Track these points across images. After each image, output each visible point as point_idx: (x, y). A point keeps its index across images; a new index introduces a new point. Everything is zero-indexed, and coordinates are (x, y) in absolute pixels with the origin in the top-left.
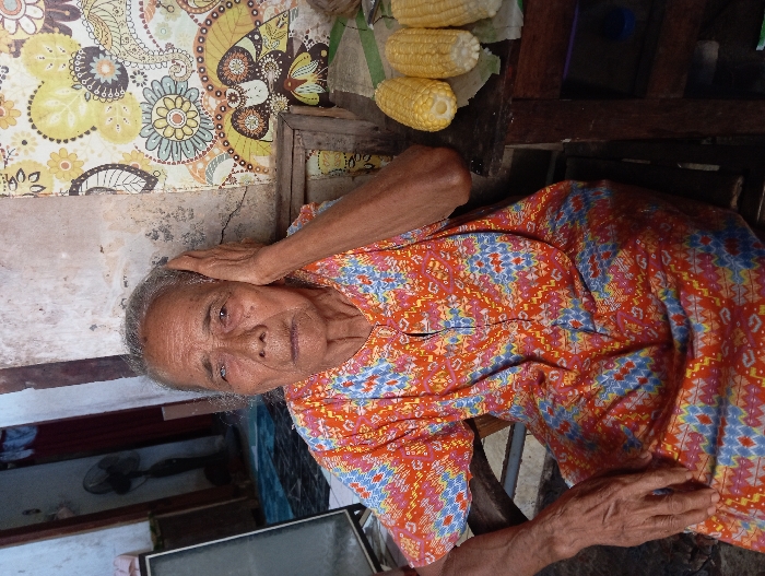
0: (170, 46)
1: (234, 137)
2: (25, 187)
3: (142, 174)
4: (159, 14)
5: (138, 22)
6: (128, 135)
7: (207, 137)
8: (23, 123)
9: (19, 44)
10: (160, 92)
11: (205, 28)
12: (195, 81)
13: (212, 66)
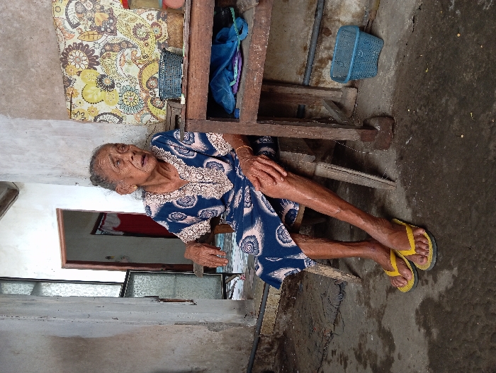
0: (129, 76)
1: (151, 106)
2: (80, 117)
3: (118, 117)
4: (126, 65)
5: (119, 67)
6: (114, 104)
7: (142, 106)
8: (80, 96)
9: (80, 72)
10: (125, 90)
11: (141, 70)
12: (138, 87)
13: (144, 82)
